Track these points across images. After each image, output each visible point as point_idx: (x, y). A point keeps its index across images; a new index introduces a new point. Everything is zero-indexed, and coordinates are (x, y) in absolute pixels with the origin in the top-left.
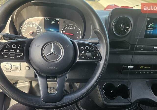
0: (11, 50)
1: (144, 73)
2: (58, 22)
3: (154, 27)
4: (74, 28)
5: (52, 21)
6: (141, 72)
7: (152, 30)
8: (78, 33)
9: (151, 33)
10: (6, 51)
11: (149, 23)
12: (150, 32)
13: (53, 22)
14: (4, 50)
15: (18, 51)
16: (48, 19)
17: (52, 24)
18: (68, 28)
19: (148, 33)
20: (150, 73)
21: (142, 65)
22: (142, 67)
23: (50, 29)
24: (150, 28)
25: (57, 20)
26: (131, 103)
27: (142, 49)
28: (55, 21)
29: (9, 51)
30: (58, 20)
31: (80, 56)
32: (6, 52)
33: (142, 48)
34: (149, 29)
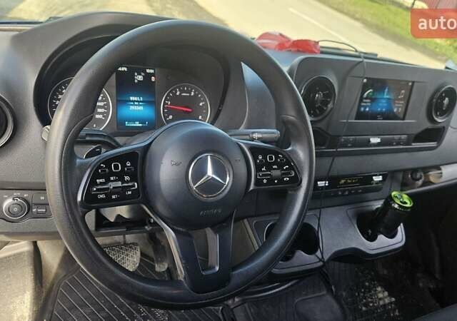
0: (112, 178)
1: (347, 193)
2: (153, 78)
3: (374, 97)
4: (193, 94)
5: (136, 74)
6: (341, 191)
7: (369, 104)
8: (201, 104)
9: (367, 109)
10: (101, 180)
11: (365, 88)
12: (365, 107)
13: (140, 78)
14: (98, 181)
15: (127, 178)
16: (126, 69)
17: (136, 81)
18: (178, 93)
19: (362, 109)
20: (356, 193)
21: (343, 177)
22: (343, 181)
23: (132, 96)
24: (366, 98)
25: (148, 71)
26: (323, 262)
27: (349, 145)
28: (143, 74)
29: (108, 181)
30: (152, 71)
31: (259, 177)
32: (101, 184)
33: (350, 142)
34: (364, 101)
